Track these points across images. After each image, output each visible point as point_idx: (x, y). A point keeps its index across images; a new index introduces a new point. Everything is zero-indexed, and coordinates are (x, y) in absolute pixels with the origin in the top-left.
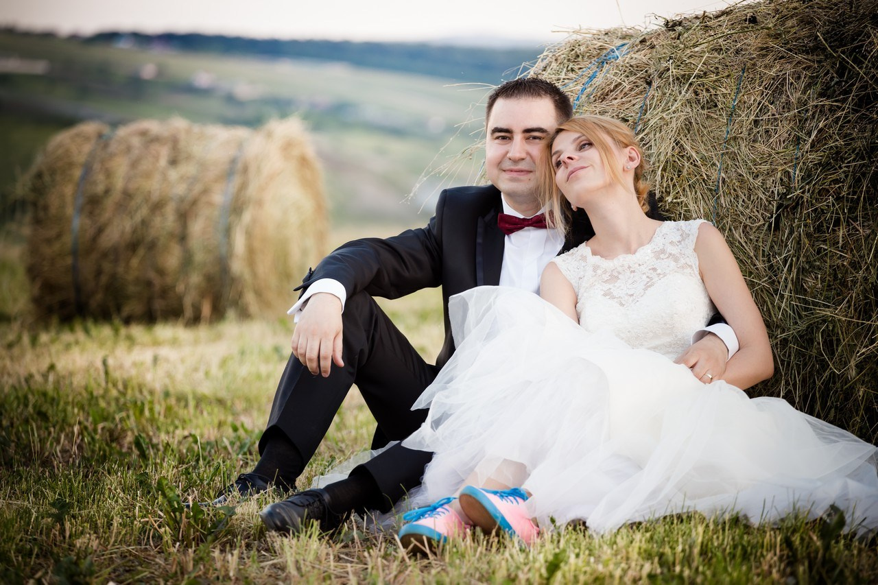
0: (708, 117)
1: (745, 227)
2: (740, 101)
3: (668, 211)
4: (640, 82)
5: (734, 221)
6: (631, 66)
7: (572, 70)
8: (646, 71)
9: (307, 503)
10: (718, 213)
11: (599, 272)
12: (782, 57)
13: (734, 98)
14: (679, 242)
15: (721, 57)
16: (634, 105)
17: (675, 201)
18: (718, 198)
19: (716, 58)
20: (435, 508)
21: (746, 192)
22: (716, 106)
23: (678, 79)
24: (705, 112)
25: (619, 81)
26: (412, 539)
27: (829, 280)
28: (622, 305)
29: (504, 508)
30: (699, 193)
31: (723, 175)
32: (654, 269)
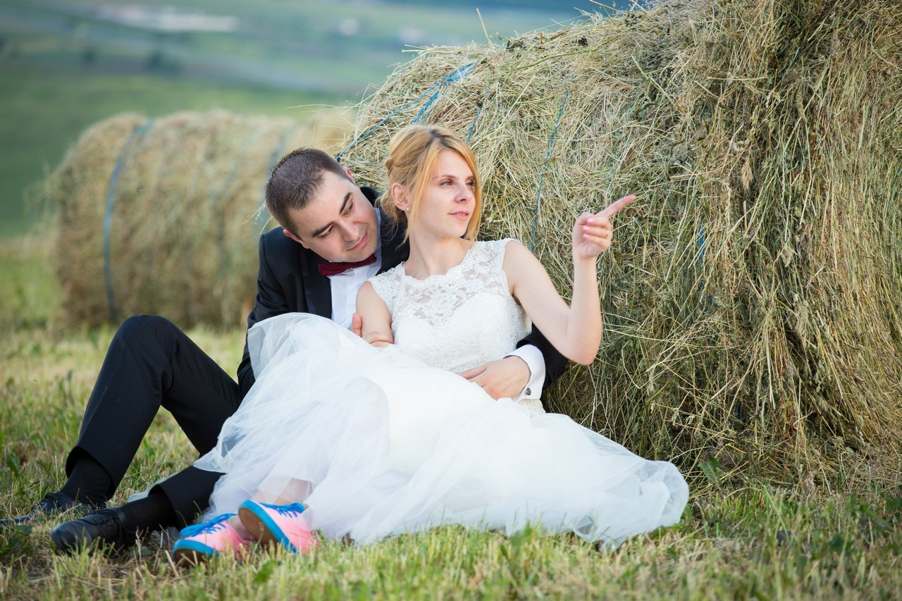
0: (530, 138)
1: (560, 246)
2: (562, 123)
3: (489, 231)
4: (471, 104)
5: (551, 240)
6: (465, 87)
7: (417, 90)
8: (479, 93)
9: (100, 521)
10: (536, 233)
11: (411, 292)
12: (602, 80)
13: (557, 119)
14: (489, 261)
15: (548, 78)
16: (464, 127)
17: (495, 221)
18: (537, 218)
19: (542, 80)
20: (212, 524)
21: (561, 213)
22: (539, 128)
23: (504, 101)
24: (528, 133)
25: (452, 102)
26: (183, 555)
27: (635, 298)
28: (432, 324)
29: (282, 521)
30: (518, 214)
31: (541, 195)
32: (464, 289)
